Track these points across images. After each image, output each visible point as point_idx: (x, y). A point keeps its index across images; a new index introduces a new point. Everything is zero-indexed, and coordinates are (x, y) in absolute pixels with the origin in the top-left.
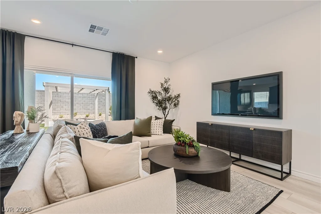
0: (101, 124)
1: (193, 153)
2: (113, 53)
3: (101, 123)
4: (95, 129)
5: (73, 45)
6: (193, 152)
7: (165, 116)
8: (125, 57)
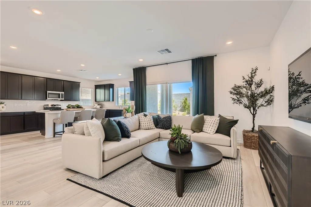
2: (192, 59)
3: (168, 116)
4: (159, 120)
7: (253, 116)
8: (203, 59)
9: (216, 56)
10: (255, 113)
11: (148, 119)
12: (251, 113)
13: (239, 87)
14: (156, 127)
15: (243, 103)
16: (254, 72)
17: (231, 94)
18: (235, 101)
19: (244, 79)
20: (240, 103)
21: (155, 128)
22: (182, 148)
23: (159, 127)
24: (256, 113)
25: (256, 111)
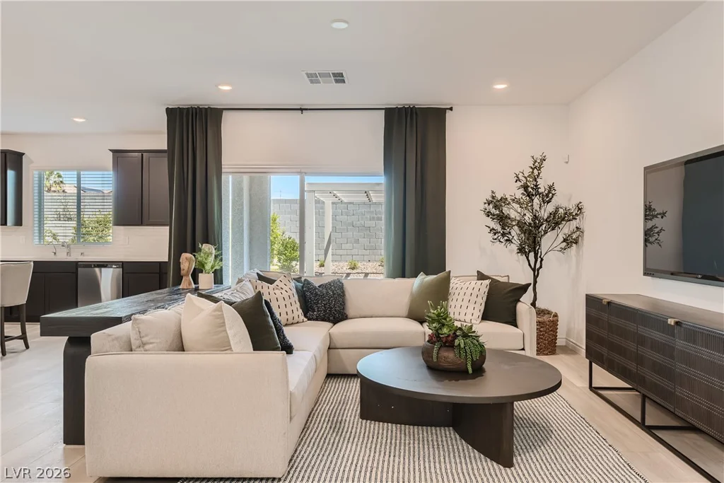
0: (330, 284)
1: (449, 362)
2: (386, 109)
3: (334, 281)
4: (312, 294)
5: (302, 110)
6: (449, 360)
7: (534, 274)
8: (416, 113)
9: (451, 109)
10: (538, 266)
11: (284, 292)
12: (530, 265)
13: (504, 200)
14: (305, 316)
15: (513, 241)
16: (538, 166)
17: (488, 216)
18: (495, 237)
19: (518, 180)
20: (507, 240)
21: (305, 319)
22: (475, 360)
23: (315, 317)
24: (541, 267)
25: (542, 260)
